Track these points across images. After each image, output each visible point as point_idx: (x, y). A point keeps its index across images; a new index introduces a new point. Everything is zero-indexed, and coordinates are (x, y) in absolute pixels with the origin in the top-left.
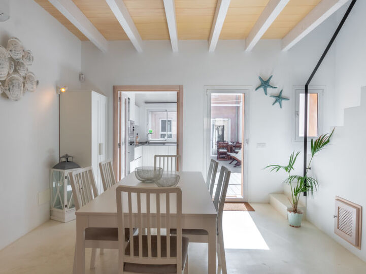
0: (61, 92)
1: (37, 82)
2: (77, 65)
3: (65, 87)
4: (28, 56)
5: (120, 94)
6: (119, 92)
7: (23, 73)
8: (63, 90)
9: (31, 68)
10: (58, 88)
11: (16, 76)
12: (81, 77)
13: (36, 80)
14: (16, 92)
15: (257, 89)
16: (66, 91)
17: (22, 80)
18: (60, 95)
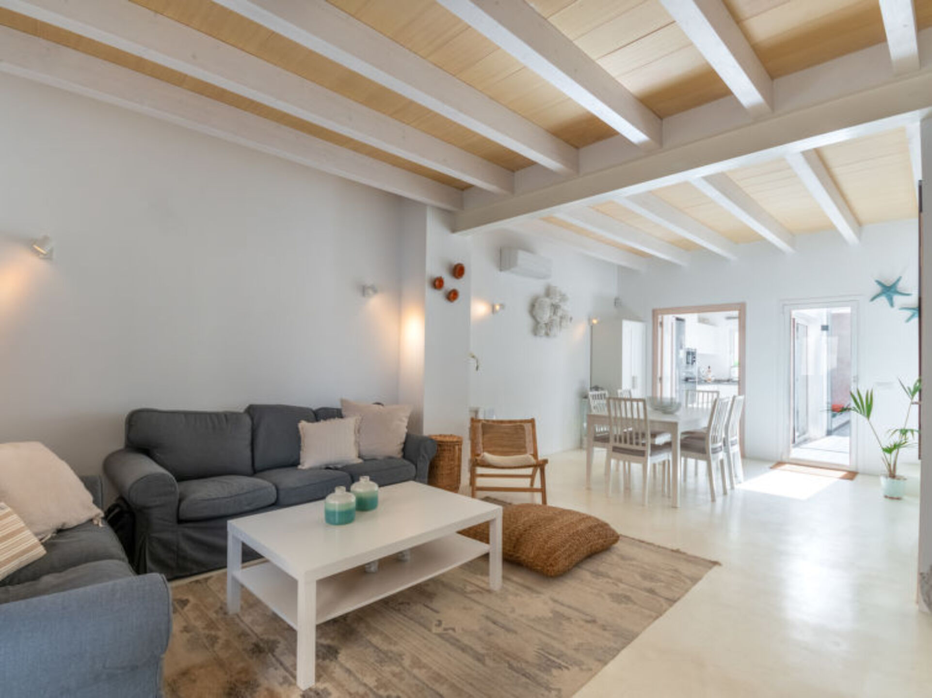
0: (593, 324)
1: (571, 319)
2: (612, 291)
3: (596, 318)
4: (564, 298)
5: (662, 318)
6: (660, 317)
7: (560, 313)
8: (595, 321)
9: (567, 307)
10: (590, 320)
11: (555, 318)
12: (617, 302)
13: (569, 317)
14: (555, 330)
15: (873, 299)
16: (598, 323)
17: (558, 319)
18: (592, 327)
